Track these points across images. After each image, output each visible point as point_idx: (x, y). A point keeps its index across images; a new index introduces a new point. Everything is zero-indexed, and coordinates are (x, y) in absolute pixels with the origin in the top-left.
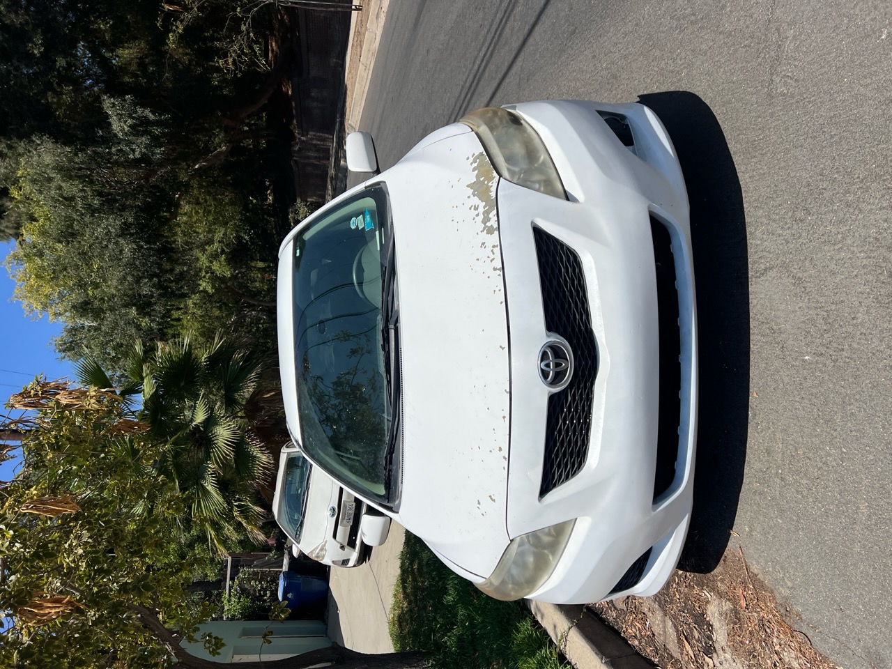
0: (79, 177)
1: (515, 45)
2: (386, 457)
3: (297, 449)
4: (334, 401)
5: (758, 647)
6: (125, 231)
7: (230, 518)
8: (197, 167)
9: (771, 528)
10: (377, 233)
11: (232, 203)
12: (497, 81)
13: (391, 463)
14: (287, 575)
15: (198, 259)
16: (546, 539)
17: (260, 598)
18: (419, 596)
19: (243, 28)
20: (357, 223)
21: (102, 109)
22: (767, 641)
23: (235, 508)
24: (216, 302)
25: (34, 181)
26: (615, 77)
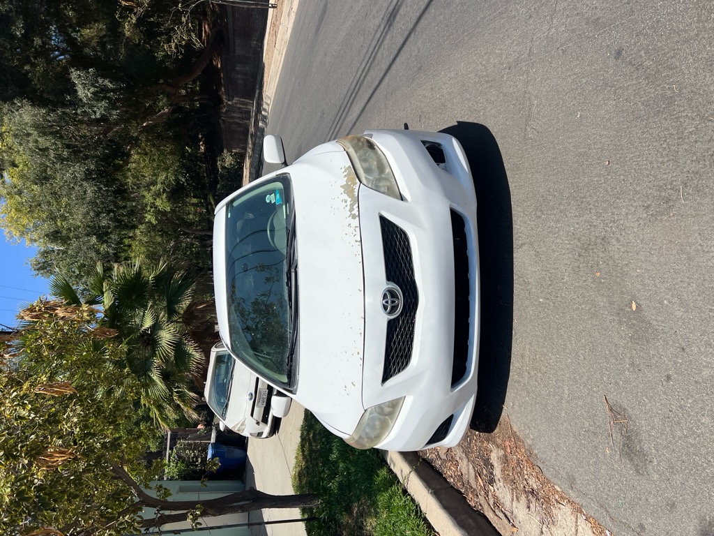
0: (51, 133)
1: (384, 67)
2: (288, 357)
3: (226, 349)
4: (252, 315)
5: (516, 477)
6: (88, 176)
7: (171, 401)
8: (144, 125)
9: (523, 403)
10: (284, 206)
11: (172, 153)
12: (372, 89)
13: (291, 361)
14: (215, 446)
15: (144, 196)
16: (387, 410)
17: (193, 464)
18: (314, 456)
19: (184, 19)
20: (270, 199)
21: (70, 79)
22: (521, 473)
23: (175, 394)
24: (158, 231)
25: (16, 136)
26: (444, 105)
